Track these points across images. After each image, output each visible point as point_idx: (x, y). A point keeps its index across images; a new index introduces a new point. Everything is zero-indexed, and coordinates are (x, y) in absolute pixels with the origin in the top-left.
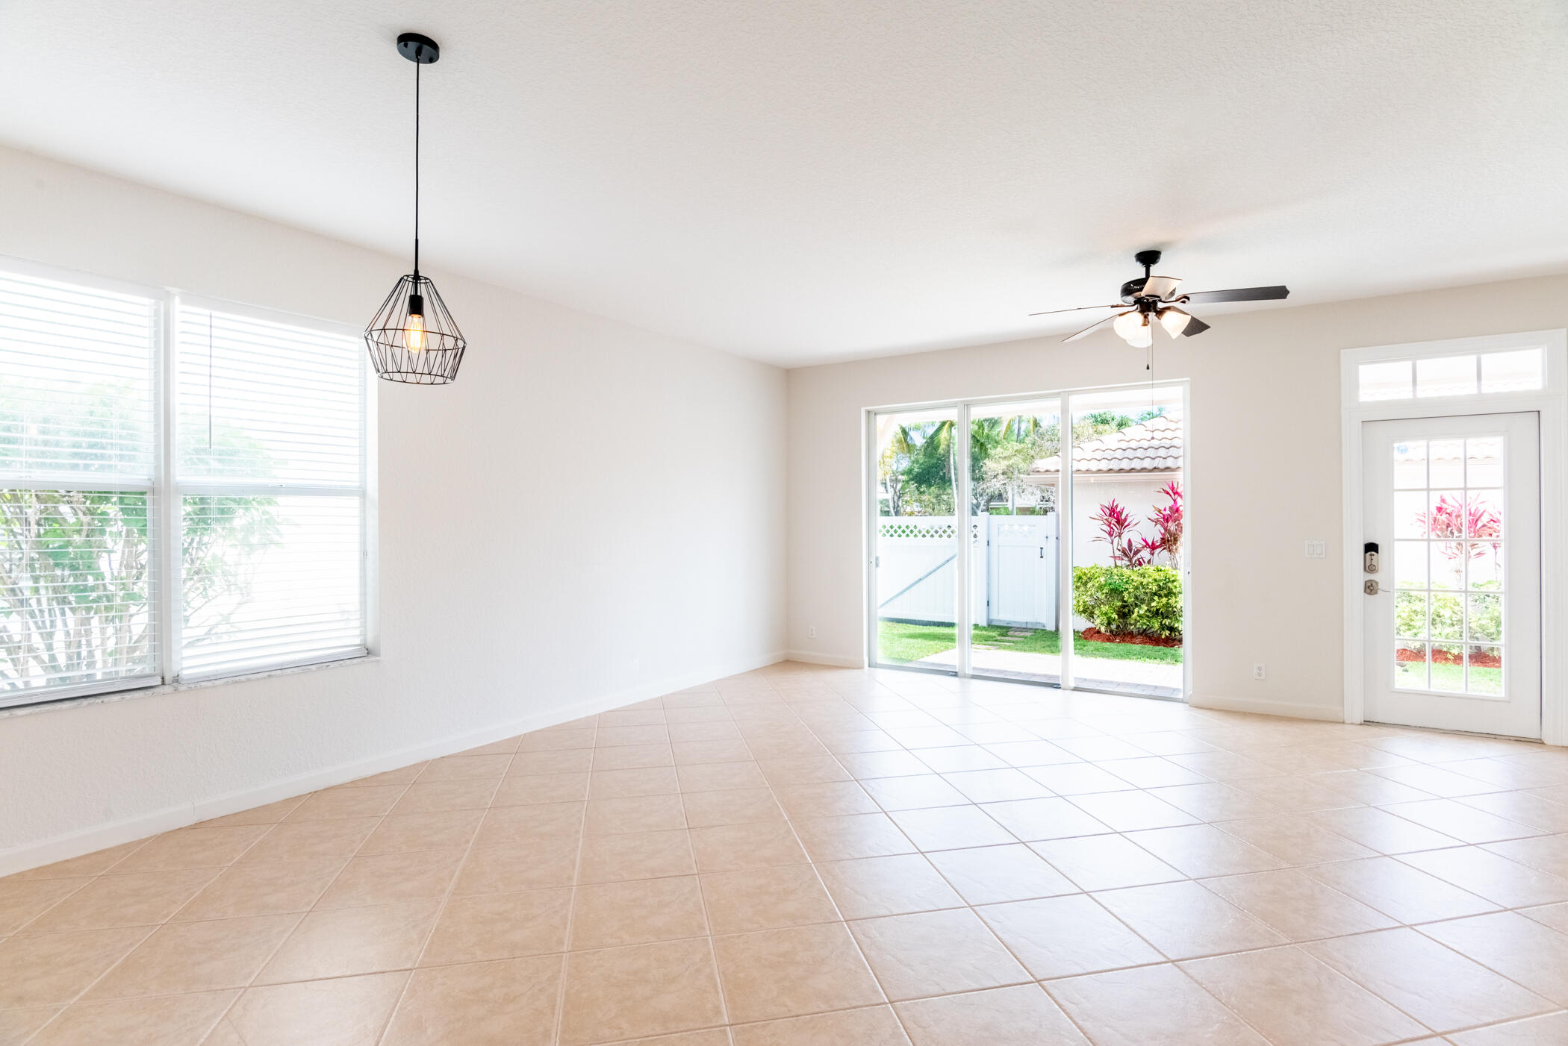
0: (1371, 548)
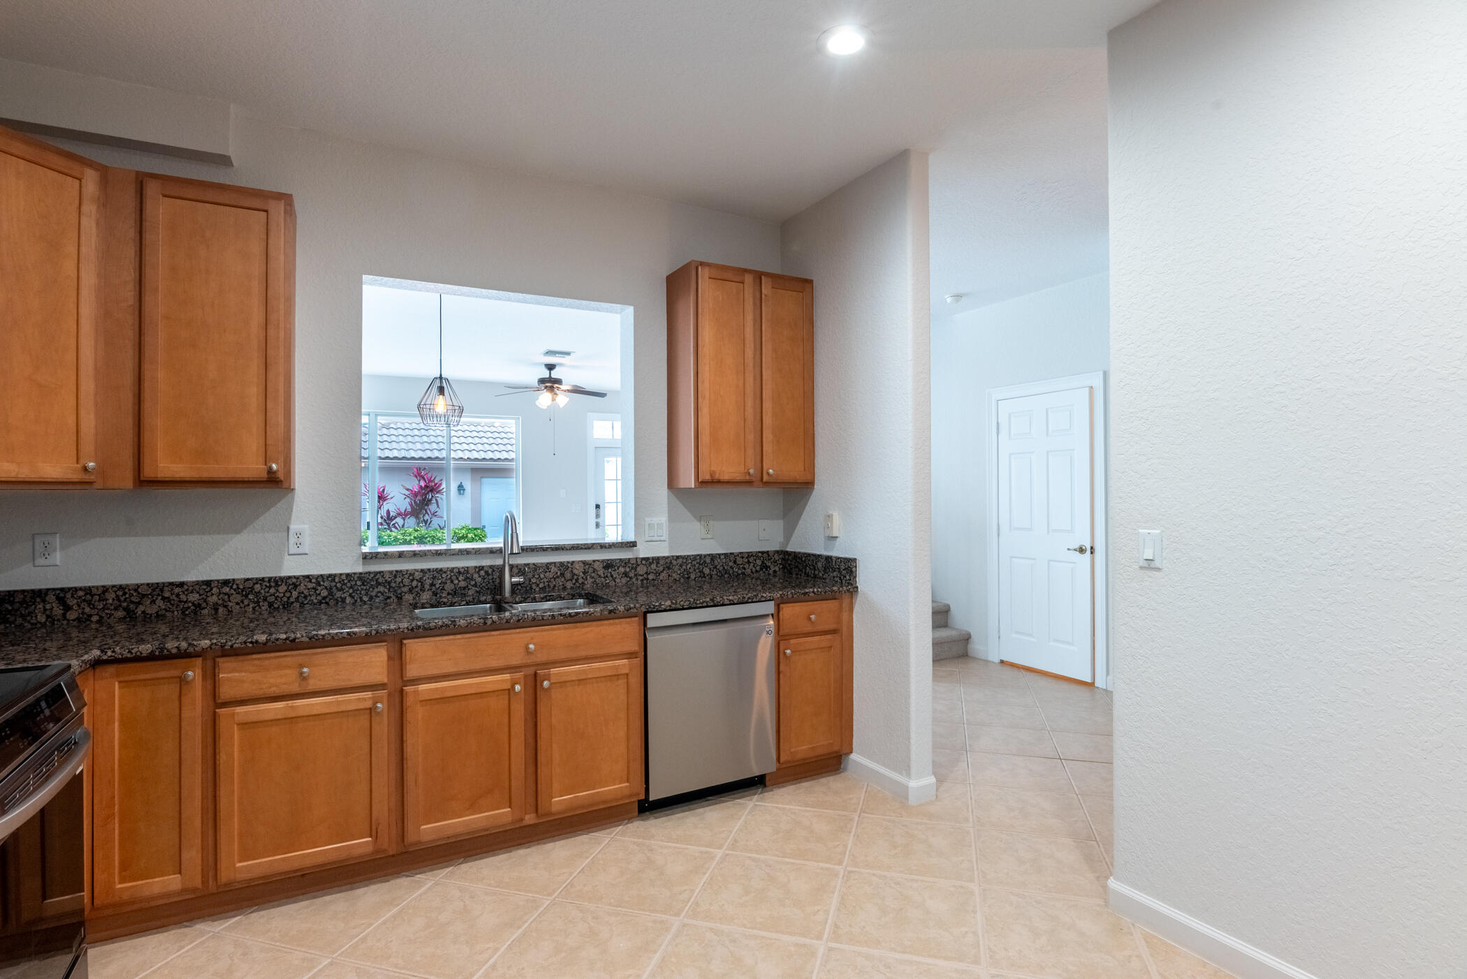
0: (598, 506)
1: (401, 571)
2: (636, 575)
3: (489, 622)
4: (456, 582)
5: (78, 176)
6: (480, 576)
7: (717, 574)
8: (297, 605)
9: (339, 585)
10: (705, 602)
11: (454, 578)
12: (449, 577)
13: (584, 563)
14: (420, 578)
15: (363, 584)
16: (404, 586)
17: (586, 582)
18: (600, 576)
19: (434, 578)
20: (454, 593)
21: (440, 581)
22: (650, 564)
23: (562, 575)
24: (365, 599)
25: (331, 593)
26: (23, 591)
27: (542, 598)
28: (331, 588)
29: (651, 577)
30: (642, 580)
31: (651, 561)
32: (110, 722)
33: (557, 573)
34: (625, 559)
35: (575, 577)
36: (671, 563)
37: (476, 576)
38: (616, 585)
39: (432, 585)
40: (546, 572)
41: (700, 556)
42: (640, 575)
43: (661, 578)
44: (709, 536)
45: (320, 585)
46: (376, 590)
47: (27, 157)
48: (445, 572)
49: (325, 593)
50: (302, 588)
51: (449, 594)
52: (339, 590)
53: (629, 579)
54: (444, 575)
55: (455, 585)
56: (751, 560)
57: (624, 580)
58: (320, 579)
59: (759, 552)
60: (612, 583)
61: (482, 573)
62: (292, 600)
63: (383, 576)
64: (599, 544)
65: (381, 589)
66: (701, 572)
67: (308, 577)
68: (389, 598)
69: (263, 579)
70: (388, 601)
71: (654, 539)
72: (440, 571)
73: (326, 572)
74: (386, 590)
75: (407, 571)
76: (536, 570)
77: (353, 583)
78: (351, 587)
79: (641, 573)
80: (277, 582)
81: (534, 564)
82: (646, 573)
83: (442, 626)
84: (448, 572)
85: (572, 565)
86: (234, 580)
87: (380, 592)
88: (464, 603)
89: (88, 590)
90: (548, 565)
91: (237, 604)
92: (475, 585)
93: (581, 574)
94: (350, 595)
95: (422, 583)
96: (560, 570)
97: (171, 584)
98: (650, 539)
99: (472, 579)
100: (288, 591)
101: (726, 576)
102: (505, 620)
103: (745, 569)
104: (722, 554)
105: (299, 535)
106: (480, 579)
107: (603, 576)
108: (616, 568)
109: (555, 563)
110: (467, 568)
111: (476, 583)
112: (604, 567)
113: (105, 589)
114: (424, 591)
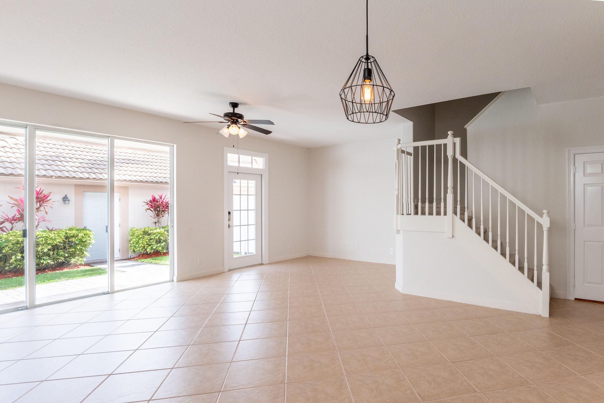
0: (229, 213)
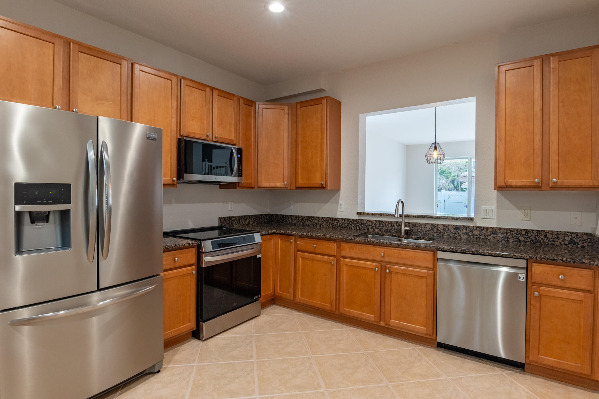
1: (369, 220)
2: (473, 235)
3: (366, 241)
4: (387, 227)
5: (284, 109)
6: (396, 226)
7: (530, 242)
8: (339, 227)
9: (350, 223)
10: (471, 251)
11: (387, 225)
12: (385, 224)
13: (444, 225)
14: (375, 224)
15: (357, 223)
16: (370, 226)
17: (444, 235)
18: (452, 233)
19: (380, 224)
20: (387, 231)
21: (382, 226)
22: (482, 230)
23: (432, 229)
24: (358, 228)
25: (348, 225)
26: (285, 215)
27: (416, 238)
28: (348, 223)
29: (482, 237)
30: (476, 238)
31: (482, 229)
32: (278, 249)
33: (430, 228)
34: (466, 226)
35: (439, 231)
36: (496, 231)
37: (395, 225)
38: (461, 238)
39: (379, 227)
40: (425, 227)
41: (517, 230)
42: (475, 235)
43: (489, 238)
44: (526, 219)
45: (345, 222)
46: (361, 226)
47: (273, 108)
48: (384, 222)
49: (346, 225)
50: (340, 222)
51: (385, 231)
52: (351, 224)
53: (468, 236)
54: (383, 224)
55: (387, 228)
56: (560, 236)
57: (466, 237)
58: (345, 220)
59: (568, 232)
60: (459, 237)
61: (398, 224)
62: (338, 226)
63: (363, 221)
64: (451, 217)
65: (362, 226)
66: (518, 238)
67: (342, 219)
68: (365, 229)
69: (331, 218)
70: (365, 230)
71: (486, 217)
72: (382, 222)
73: (347, 218)
74: (364, 227)
75: (371, 220)
76: (420, 226)
77: (354, 222)
78: (354, 224)
79: (476, 234)
80: (335, 219)
81: (419, 223)
82: (479, 235)
83: (351, 239)
84: (385, 223)
85: (437, 225)
86: (324, 217)
87: (362, 227)
88: (387, 235)
89: (296, 216)
90: (426, 225)
91: (325, 225)
92: (395, 229)
93: (442, 230)
94: (353, 227)
95: (376, 225)
96: (431, 227)
97: (311, 217)
98: (484, 217)
99: (393, 226)
100: (337, 223)
101: (538, 244)
102: (372, 242)
103: (554, 241)
104: (535, 230)
105: (341, 205)
106: (397, 227)
107: (453, 232)
108: (461, 230)
109: (429, 224)
110: (392, 222)
111: (395, 228)
112: (454, 229)
113: (299, 216)
114: (376, 228)
